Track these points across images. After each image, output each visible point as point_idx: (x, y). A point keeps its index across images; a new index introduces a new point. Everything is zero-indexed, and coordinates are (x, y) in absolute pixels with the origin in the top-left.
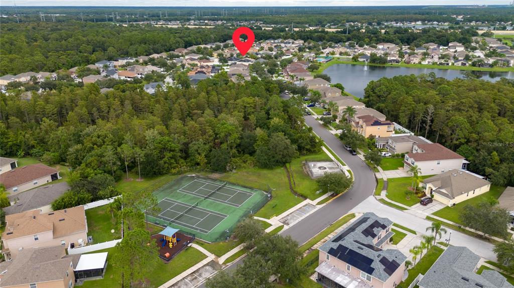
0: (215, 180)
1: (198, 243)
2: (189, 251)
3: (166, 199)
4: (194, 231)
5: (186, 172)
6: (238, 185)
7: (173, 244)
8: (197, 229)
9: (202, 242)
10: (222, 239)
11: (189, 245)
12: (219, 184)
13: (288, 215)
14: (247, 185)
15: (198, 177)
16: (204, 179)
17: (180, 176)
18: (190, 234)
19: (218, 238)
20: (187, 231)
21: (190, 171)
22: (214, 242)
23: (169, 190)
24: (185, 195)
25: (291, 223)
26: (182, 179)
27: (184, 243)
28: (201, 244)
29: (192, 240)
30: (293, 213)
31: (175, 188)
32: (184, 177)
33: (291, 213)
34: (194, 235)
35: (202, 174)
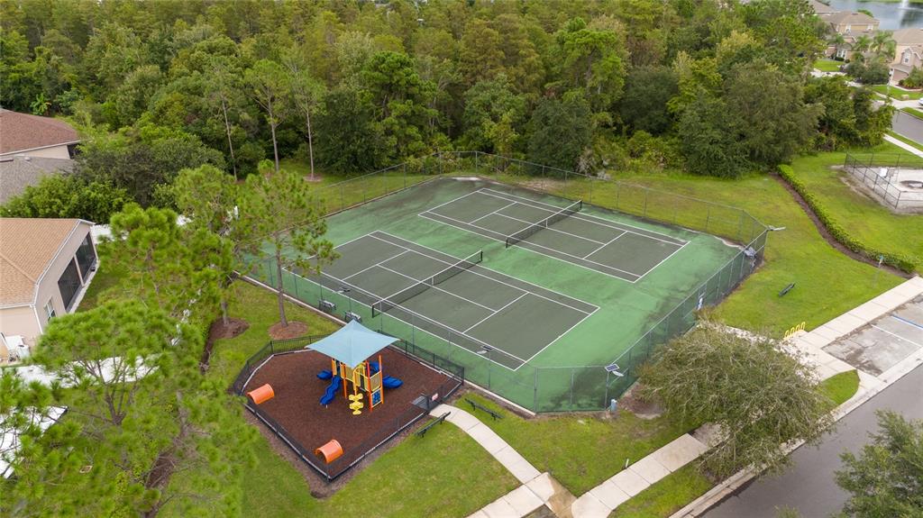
0: (543, 195)
1: (474, 407)
2: (434, 442)
3: (378, 234)
4: (461, 354)
5: (449, 169)
6: (622, 214)
7: (366, 400)
8: (476, 348)
9: (492, 407)
10: (583, 401)
11: (437, 412)
12: (555, 208)
13: (858, 331)
14: (653, 216)
15: (488, 185)
16: (508, 190)
17: (432, 178)
18: (447, 363)
19: (563, 397)
20: (430, 349)
21: (464, 168)
22: (548, 410)
23: (392, 212)
24: (442, 228)
25: (888, 366)
26: (437, 185)
27: (416, 402)
28: (491, 417)
29: (449, 391)
30: (874, 322)
31: (414, 206)
32: (444, 182)
33: (868, 325)
34: (461, 370)
35: (499, 178)
